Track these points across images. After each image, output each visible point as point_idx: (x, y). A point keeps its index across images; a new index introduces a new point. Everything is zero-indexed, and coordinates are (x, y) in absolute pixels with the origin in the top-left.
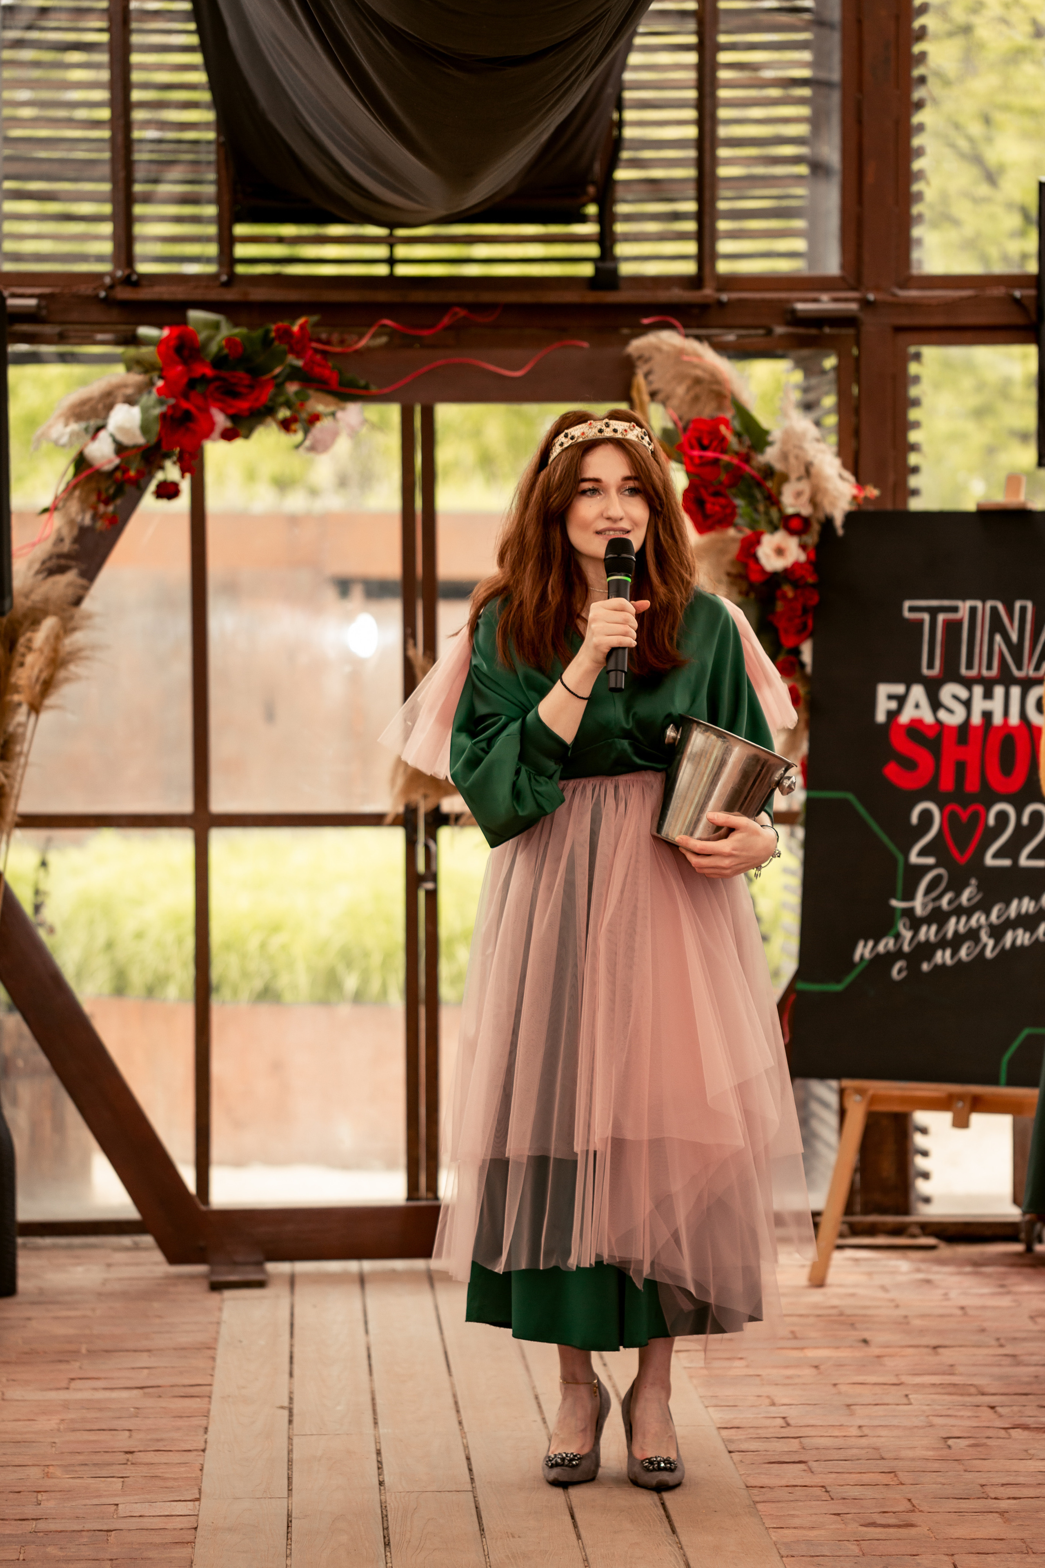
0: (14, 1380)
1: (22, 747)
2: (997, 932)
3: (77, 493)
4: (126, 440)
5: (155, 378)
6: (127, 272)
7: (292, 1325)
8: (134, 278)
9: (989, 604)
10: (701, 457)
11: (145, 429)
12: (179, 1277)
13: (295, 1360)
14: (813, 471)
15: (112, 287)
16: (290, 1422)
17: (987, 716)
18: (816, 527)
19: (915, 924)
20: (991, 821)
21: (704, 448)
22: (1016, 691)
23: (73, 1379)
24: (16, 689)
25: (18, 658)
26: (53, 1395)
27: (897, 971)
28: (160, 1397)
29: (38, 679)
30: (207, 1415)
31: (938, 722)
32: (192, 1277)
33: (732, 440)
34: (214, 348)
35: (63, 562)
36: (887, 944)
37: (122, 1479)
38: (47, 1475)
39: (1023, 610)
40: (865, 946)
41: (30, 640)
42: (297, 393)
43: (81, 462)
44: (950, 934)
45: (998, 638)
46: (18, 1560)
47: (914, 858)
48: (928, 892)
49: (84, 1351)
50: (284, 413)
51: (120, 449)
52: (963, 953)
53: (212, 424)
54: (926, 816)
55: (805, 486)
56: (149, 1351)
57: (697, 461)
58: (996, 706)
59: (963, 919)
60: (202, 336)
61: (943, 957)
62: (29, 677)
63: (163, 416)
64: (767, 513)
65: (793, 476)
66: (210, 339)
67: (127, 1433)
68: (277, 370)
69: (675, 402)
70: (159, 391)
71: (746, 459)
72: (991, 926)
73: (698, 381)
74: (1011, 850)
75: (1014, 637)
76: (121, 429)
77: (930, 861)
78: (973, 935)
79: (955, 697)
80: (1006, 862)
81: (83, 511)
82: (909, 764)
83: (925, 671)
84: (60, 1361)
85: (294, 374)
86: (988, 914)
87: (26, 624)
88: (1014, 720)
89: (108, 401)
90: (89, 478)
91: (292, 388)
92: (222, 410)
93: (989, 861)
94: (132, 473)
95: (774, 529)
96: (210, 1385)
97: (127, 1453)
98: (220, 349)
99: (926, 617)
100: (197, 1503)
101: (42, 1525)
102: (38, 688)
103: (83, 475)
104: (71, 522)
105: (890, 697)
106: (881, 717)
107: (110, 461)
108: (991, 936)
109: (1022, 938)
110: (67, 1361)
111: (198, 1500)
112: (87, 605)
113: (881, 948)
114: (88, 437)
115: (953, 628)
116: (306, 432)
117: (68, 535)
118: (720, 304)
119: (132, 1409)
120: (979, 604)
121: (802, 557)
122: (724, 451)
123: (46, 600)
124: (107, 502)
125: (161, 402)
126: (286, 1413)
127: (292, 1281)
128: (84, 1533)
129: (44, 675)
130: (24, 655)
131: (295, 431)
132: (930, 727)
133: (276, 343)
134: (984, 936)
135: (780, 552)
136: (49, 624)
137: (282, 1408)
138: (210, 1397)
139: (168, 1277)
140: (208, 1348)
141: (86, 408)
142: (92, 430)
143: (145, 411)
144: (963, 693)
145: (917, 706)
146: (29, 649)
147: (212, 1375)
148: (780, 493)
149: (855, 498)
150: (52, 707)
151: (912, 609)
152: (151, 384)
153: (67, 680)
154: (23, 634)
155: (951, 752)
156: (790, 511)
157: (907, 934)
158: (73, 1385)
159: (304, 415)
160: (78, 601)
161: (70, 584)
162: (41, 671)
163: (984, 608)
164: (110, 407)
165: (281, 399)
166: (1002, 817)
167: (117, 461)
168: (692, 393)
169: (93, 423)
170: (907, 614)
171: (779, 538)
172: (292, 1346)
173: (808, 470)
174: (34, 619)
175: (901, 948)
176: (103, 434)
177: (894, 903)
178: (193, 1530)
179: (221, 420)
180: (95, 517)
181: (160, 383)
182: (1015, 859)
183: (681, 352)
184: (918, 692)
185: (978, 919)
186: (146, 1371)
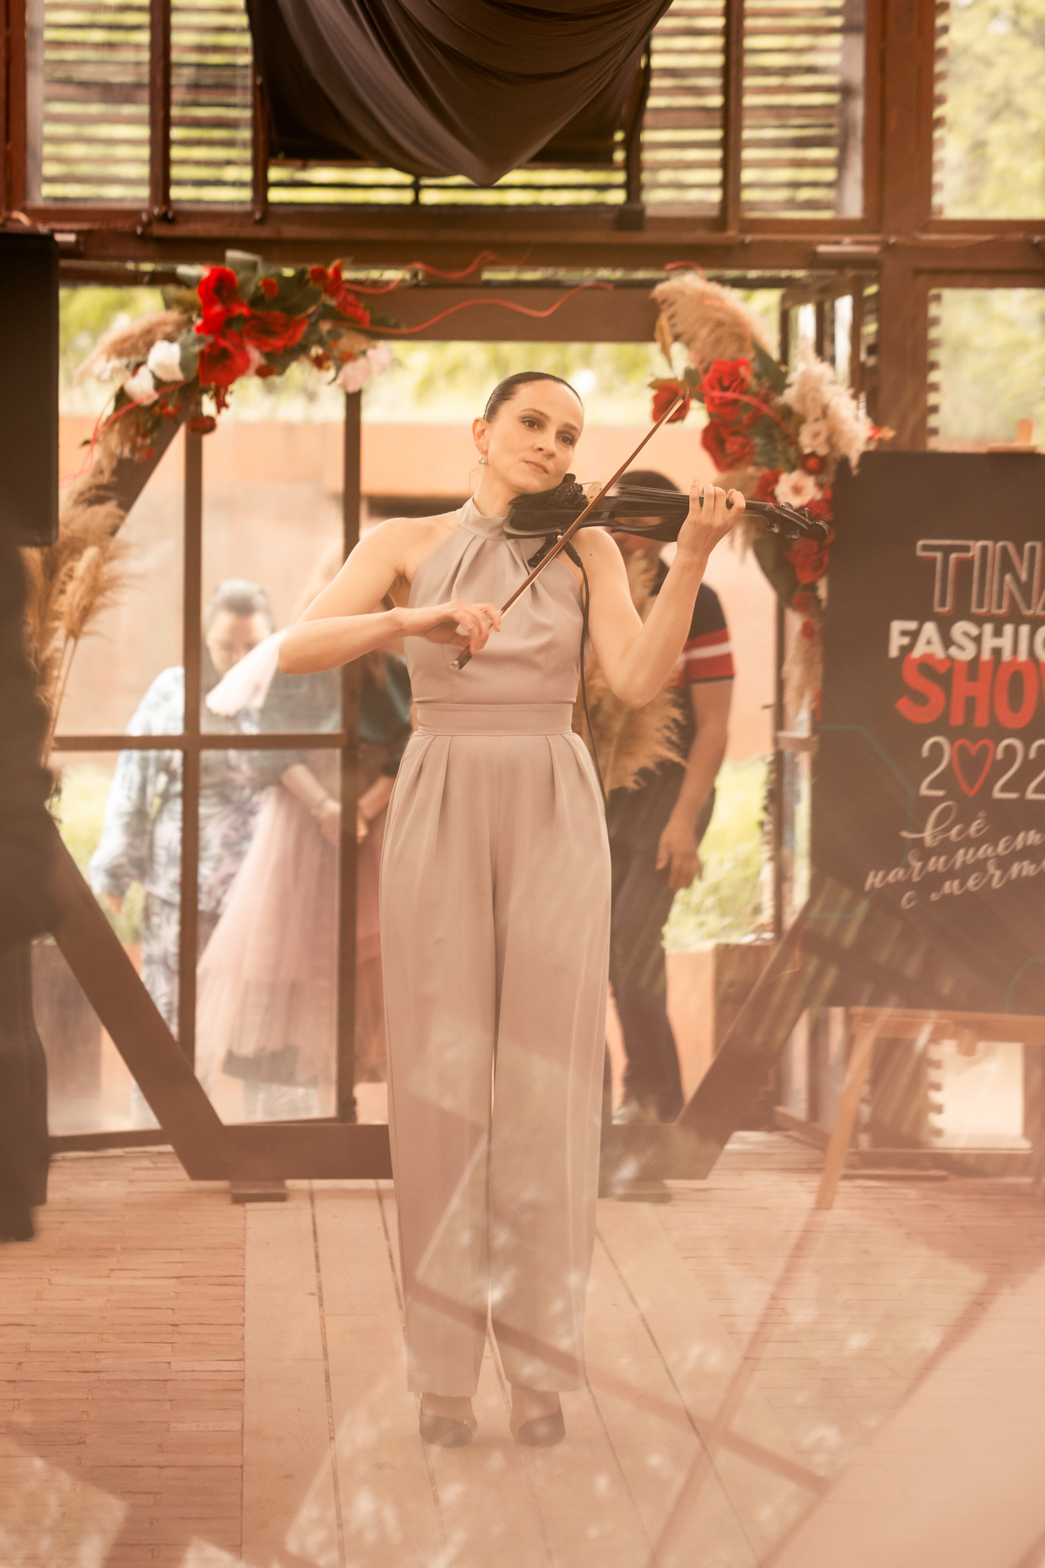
0: (57, 1270)
1: (59, 671)
2: (1004, 863)
3: (117, 427)
4: (165, 376)
5: (194, 317)
6: (164, 209)
7: (315, 1232)
8: (170, 215)
9: (1000, 544)
10: (721, 398)
11: (184, 365)
12: (201, 1191)
13: (321, 1259)
14: (830, 412)
15: (149, 224)
16: (321, 1305)
17: (997, 652)
18: (832, 467)
19: (926, 854)
20: (1000, 755)
21: (725, 389)
22: (1025, 630)
23: (112, 1270)
24: (57, 616)
25: (57, 587)
26: (95, 1282)
27: (906, 901)
28: (197, 1284)
29: (78, 605)
30: (242, 1298)
31: (949, 658)
32: (214, 1192)
33: (752, 382)
34: (251, 288)
35: (102, 493)
36: (896, 874)
37: (171, 1345)
38: (102, 1340)
39: (1033, 550)
40: (875, 876)
41: (72, 569)
42: (330, 332)
43: (122, 397)
44: (958, 865)
45: (1008, 578)
46: (87, 1399)
47: (924, 790)
48: (937, 823)
49: (118, 1248)
50: (316, 351)
51: (159, 384)
52: (971, 883)
53: (247, 361)
54: (937, 749)
55: (821, 426)
56: (181, 1249)
57: (717, 402)
58: (1005, 642)
59: (971, 851)
60: (239, 278)
61: (951, 887)
62: (71, 605)
63: (202, 354)
64: (785, 452)
65: (811, 418)
66: (247, 281)
67: (171, 1311)
68: (311, 310)
69: (698, 344)
70: (199, 329)
71: (766, 400)
72: (997, 856)
73: (720, 324)
74: (1018, 784)
75: (1024, 576)
76: (161, 366)
77: (940, 793)
78: (980, 866)
79: (966, 634)
80: (1013, 796)
81: (122, 444)
82: (921, 699)
83: (937, 609)
84: (98, 1256)
85: (327, 313)
86: (996, 845)
87: (66, 553)
88: (1023, 656)
89: (148, 339)
90: (129, 413)
91: (325, 327)
92: (259, 347)
93: (997, 794)
94: (170, 408)
95: (792, 469)
96: (243, 1276)
97: (172, 1325)
98: (257, 289)
99: (939, 555)
100: (242, 1363)
101: (103, 1376)
102: (77, 615)
103: (124, 410)
104: (111, 455)
105: (904, 633)
106: (894, 652)
107: (149, 396)
108: (998, 867)
109: (1027, 869)
110: (104, 1257)
111: (242, 1360)
112: (121, 534)
113: (891, 878)
114: (128, 373)
115: (965, 567)
116: (338, 369)
117: (107, 466)
118: (743, 246)
119: (173, 1294)
120: (989, 543)
121: (819, 496)
122: (744, 392)
123: (86, 530)
124: (144, 436)
125: (199, 341)
126: (316, 1298)
127: (312, 1196)
128: (142, 1382)
129: (85, 602)
130: (64, 583)
131: (328, 369)
132: (940, 661)
133: (311, 284)
134: (991, 867)
135: (797, 490)
136: (90, 553)
137: (312, 1294)
138: (243, 1286)
139: (189, 1192)
140: (239, 1248)
141: (128, 345)
142: (132, 367)
143: (184, 348)
144: (974, 631)
145: (929, 642)
146: (71, 577)
147: (244, 1269)
148: (797, 434)
149: (870, 439)
150: (89, 633)
151: (926, 548)
152: (190, 321)
153: (104, 606)
154: (65, 563)
155: (961, 687)
156: (807, 451)
157: (918, 865)
158: (113, 1274)
159: (336, 353)
160: (114, 531)
161: (108, 515)
162: (82, 598)
163: (995, 547)
164: (150, 345)
165: (315, 337)
166: (1010, 751)
167: (156, 396)
168: (713, 337)
169: (134, 359)
170: (920, 553)
171: (796, 477)
172: (316, 1247)
173: (825, 412)
174: (76, 548)
175: (910, 878)
176: (143, 371)
177: (905, 834)
178: (241, 1382)
179: (256, 357)
180: (133, 450)
181: (199, 322)
182: (1023, 791)
183: (703, 296)
184: (930, 629)
185: (985, 850)
186: (180, 1265)
